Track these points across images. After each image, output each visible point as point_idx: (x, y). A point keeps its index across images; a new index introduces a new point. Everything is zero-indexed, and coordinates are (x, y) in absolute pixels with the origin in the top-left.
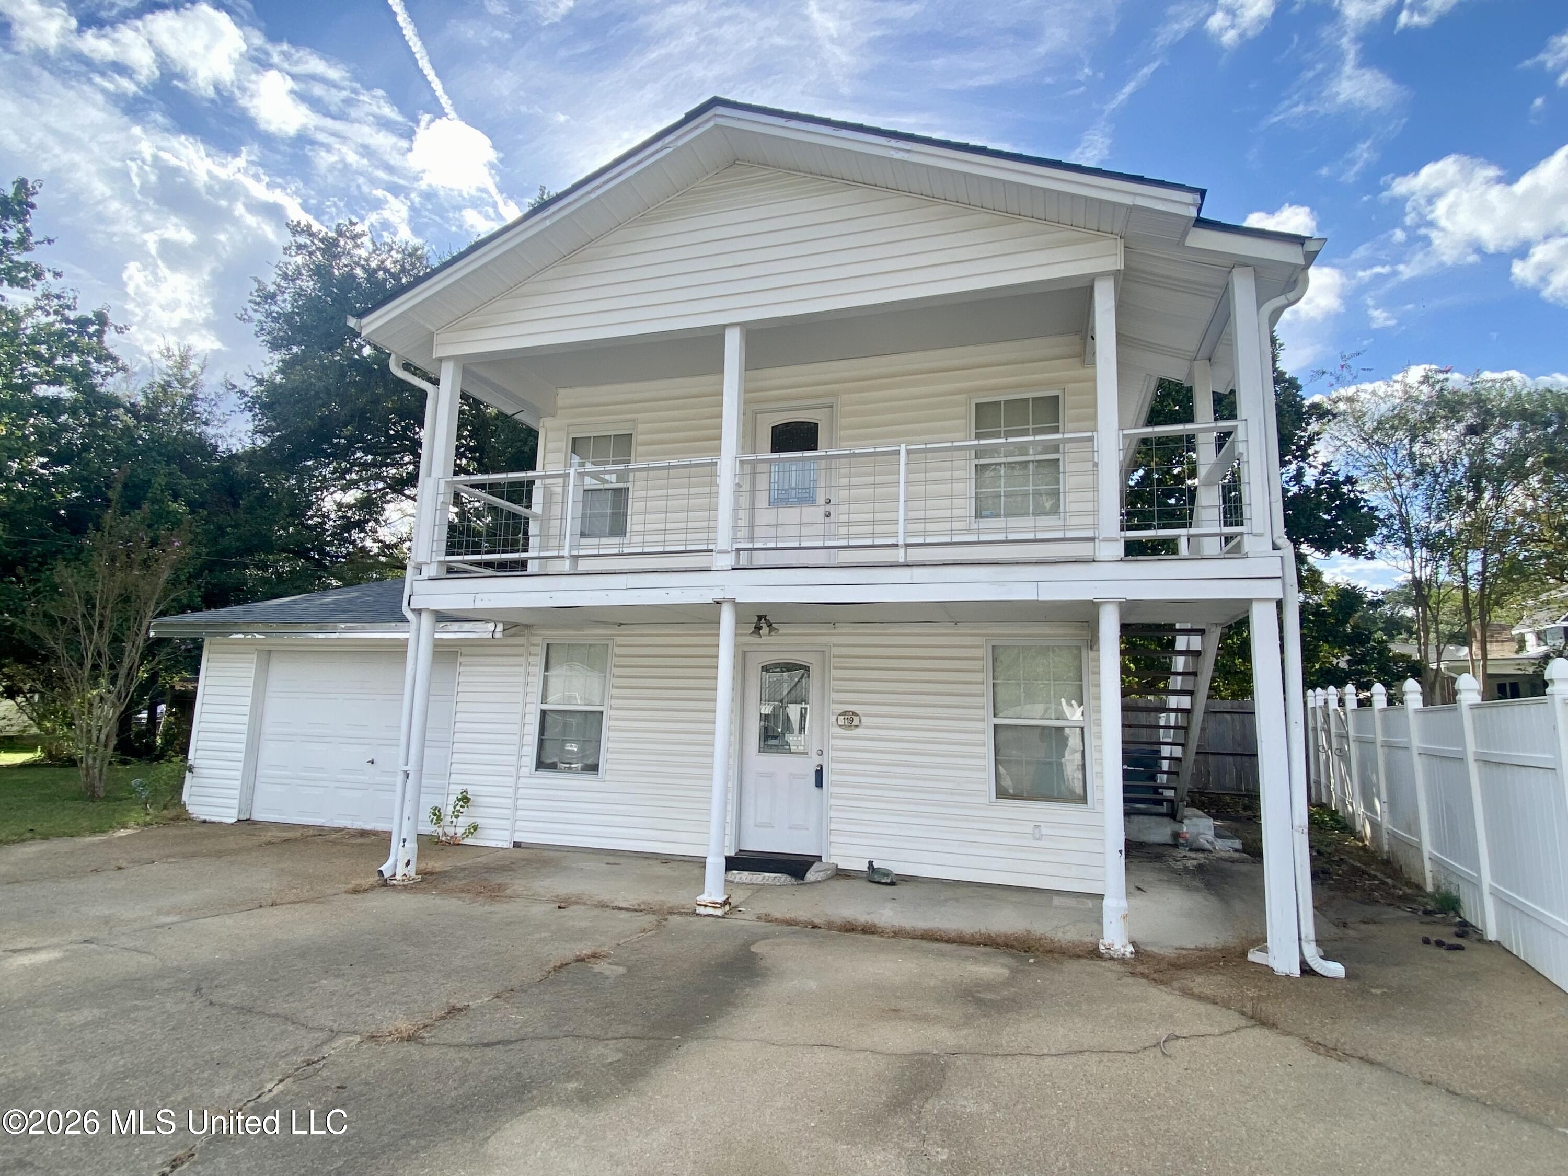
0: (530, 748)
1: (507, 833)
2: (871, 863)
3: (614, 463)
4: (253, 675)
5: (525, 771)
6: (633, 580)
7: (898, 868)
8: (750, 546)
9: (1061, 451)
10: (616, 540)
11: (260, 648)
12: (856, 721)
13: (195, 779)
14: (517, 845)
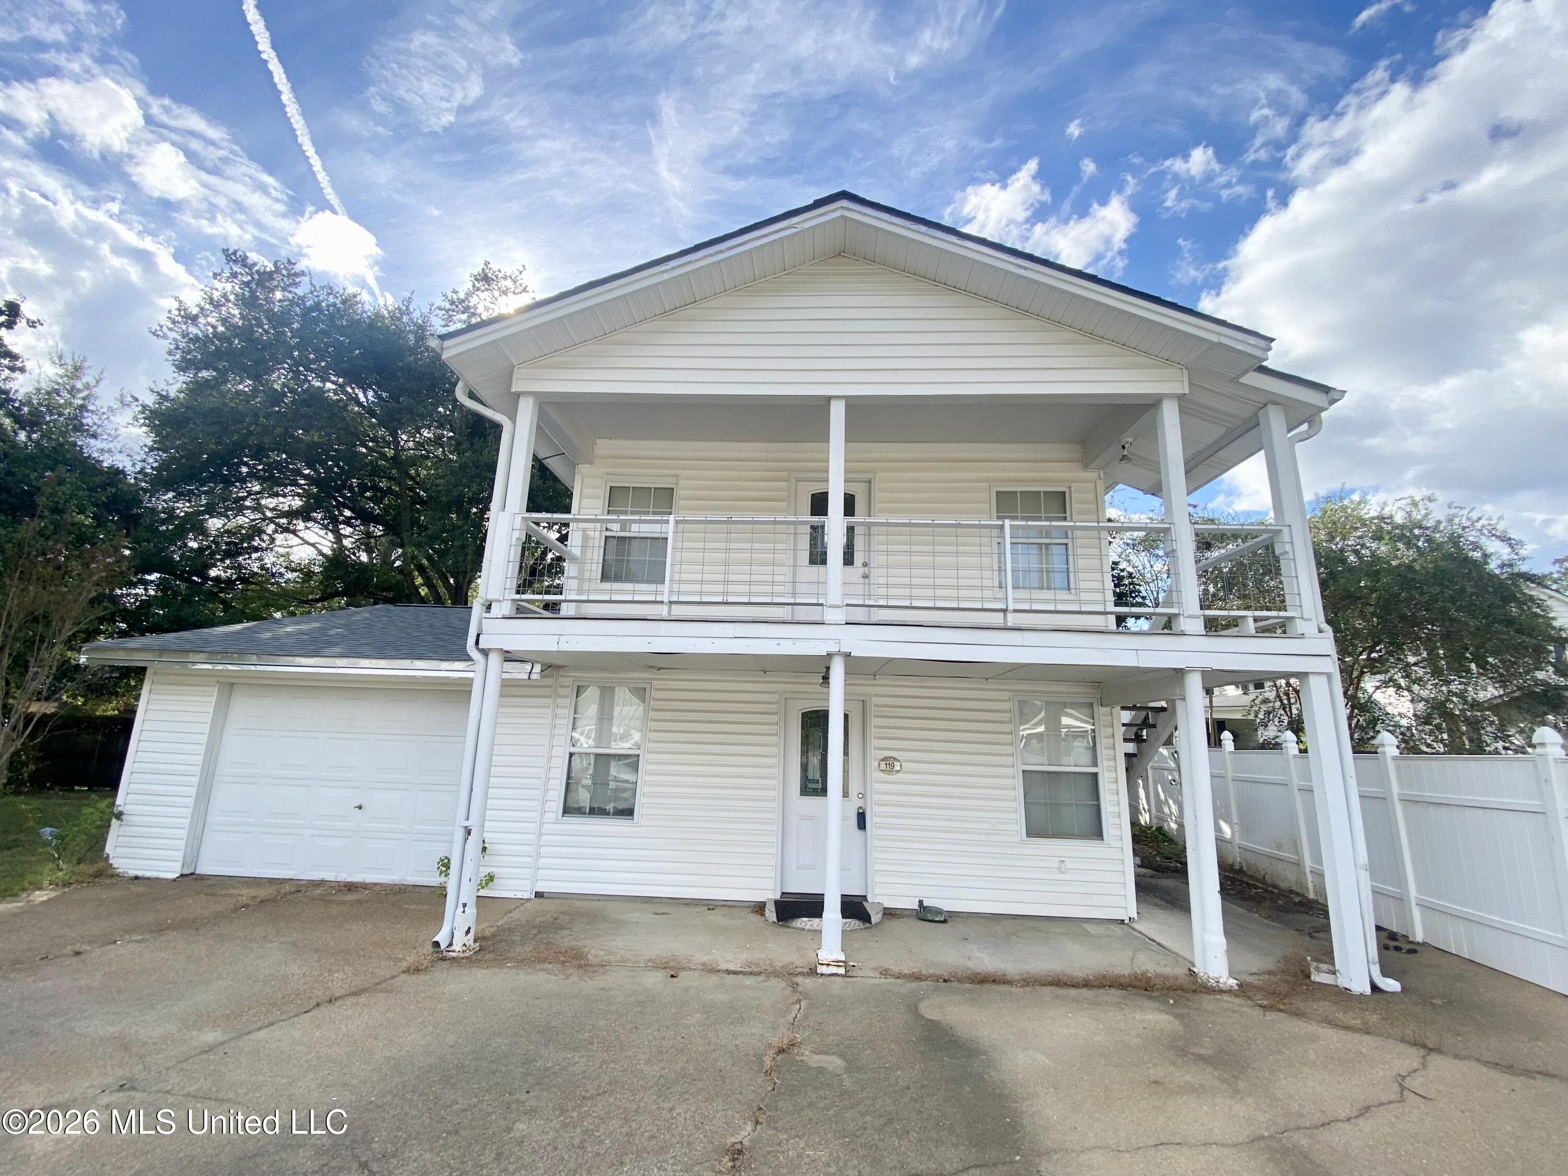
0: (556, 793)
1: (527, 883)
2: (921, 902)
3: (654, 513)
4: (211, 710)
5: (549, 816)
6: (740, 629)
7: (947, 905)
8: (792, 601)
9: (1070, 536)
10: (652, 587)
11: (221, 680)
12: (897, 767)
13: (123, 828)
14: (539, 895)
